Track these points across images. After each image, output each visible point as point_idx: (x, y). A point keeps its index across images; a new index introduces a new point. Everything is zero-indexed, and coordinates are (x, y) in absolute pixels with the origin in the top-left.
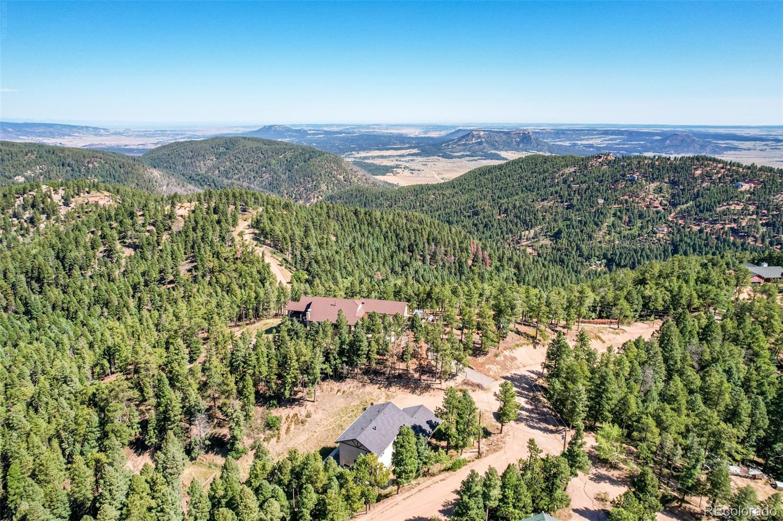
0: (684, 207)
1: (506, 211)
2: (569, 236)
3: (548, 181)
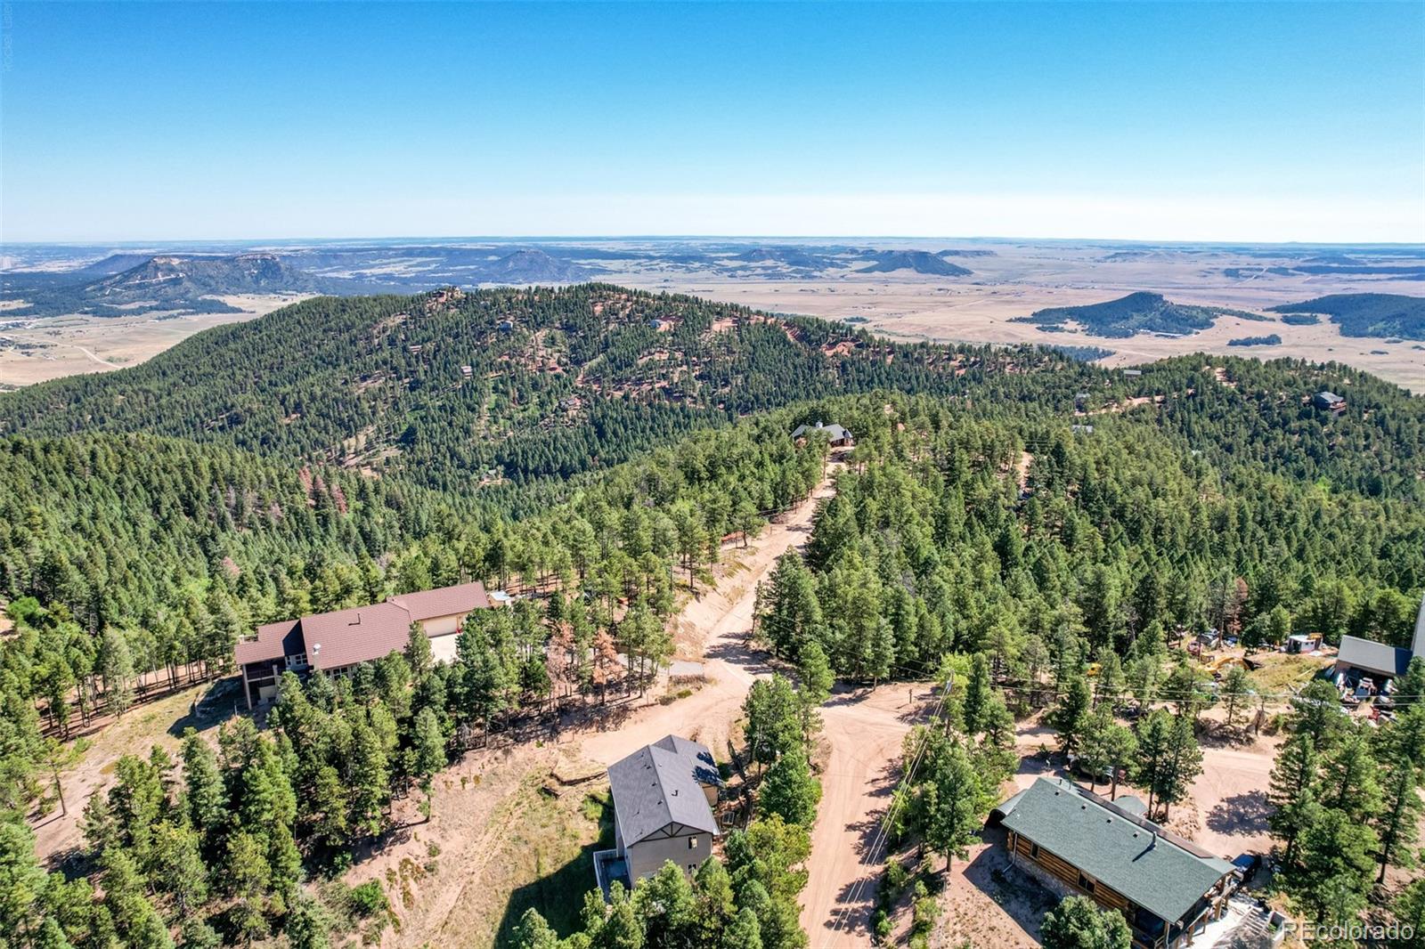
0: (594, 363)
1: (298, 407)
2: (431, 436)
3: (361, 344)
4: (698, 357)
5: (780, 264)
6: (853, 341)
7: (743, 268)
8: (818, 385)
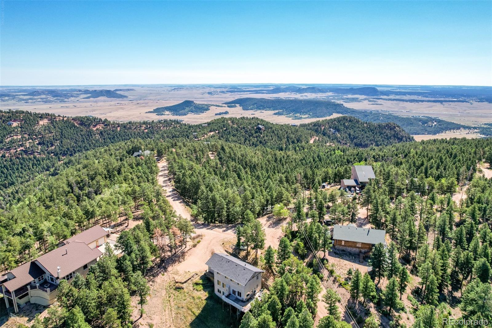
4: (36, 135)
5: (48, 97)
6: (103, 123)
7: (30, 99)
8: (93, 141)
